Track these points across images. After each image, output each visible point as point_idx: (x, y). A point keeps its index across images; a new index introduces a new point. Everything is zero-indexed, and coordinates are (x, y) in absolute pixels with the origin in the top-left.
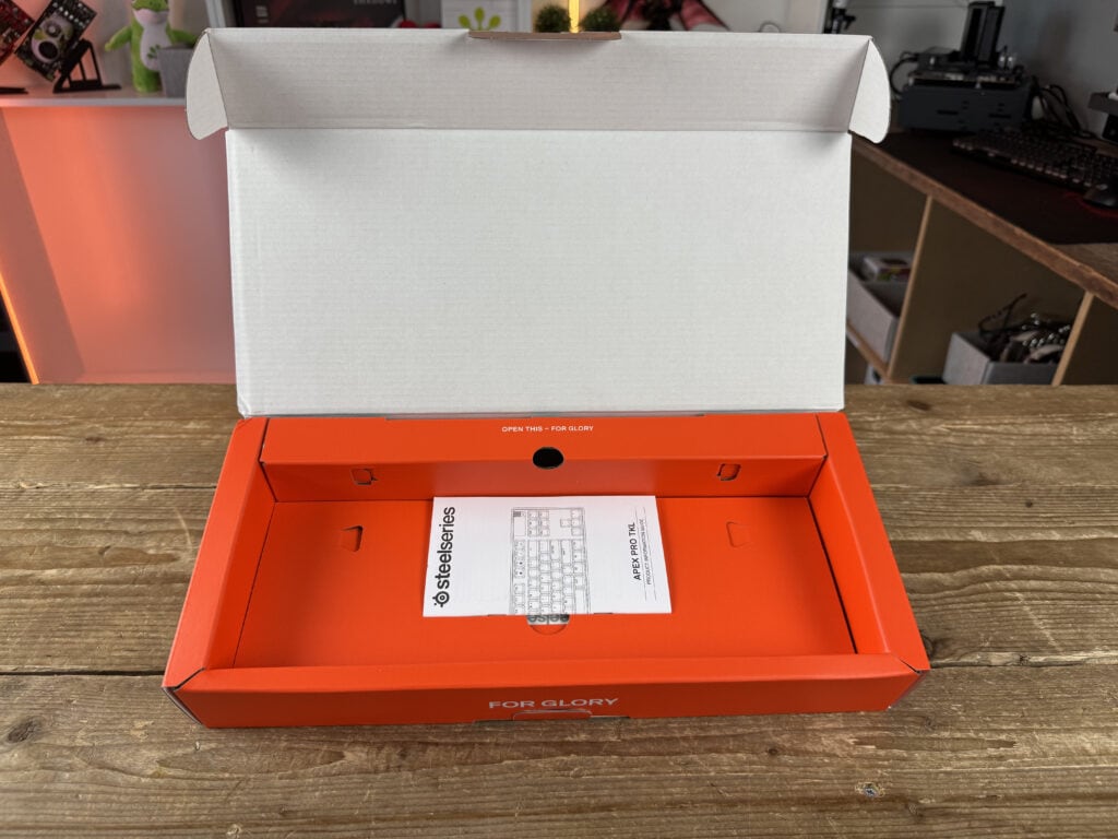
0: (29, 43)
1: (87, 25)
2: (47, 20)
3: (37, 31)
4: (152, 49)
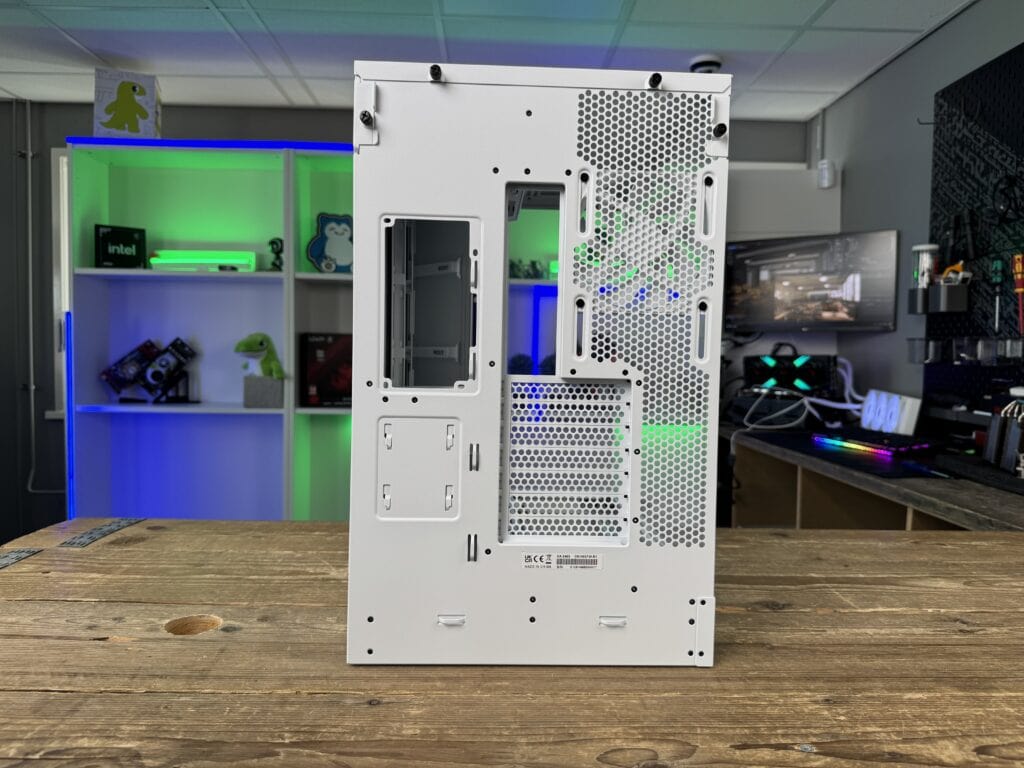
0: (145, 371)
2: (164, 355)
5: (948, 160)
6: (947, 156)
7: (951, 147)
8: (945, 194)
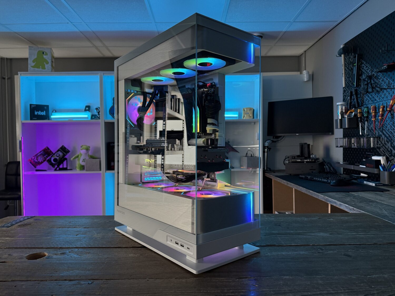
0: (51, 158)
1: (67, 154)
2: (57, 153)
3: (54, 155)
4: (84, 160)
7: (349, 65)
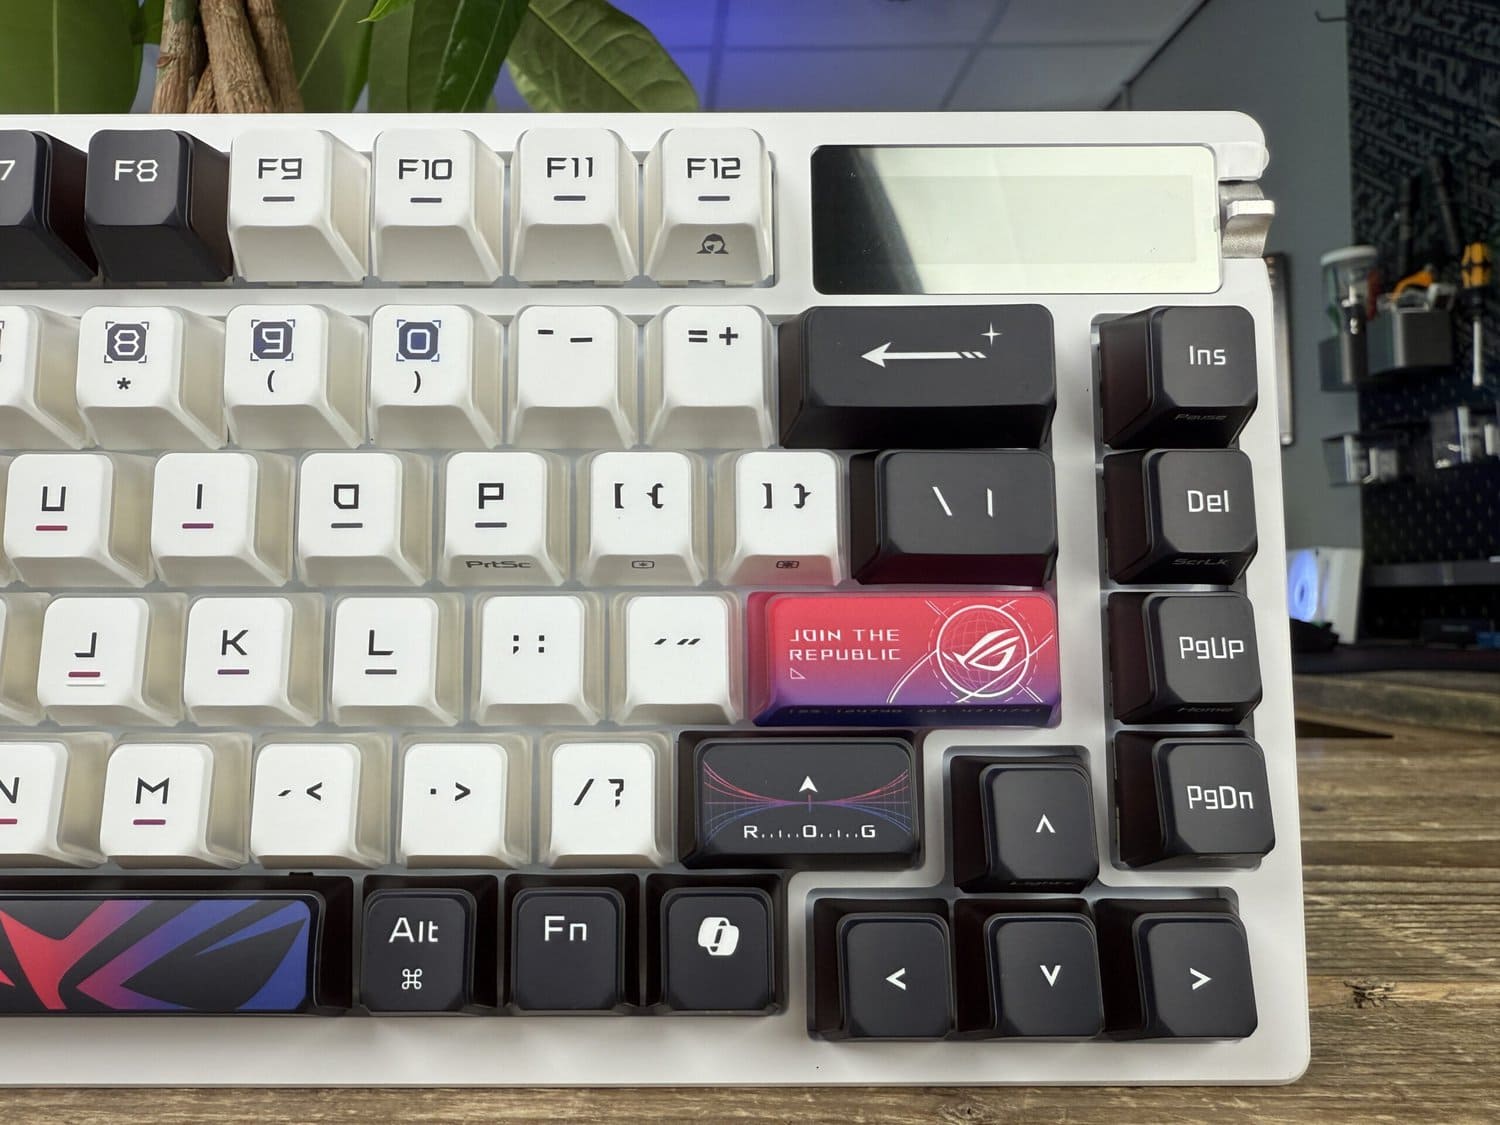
5: (1382, 87)
6: (1379, 78)
7: (1387, 58)
8: (1382, 151)
